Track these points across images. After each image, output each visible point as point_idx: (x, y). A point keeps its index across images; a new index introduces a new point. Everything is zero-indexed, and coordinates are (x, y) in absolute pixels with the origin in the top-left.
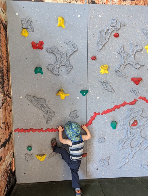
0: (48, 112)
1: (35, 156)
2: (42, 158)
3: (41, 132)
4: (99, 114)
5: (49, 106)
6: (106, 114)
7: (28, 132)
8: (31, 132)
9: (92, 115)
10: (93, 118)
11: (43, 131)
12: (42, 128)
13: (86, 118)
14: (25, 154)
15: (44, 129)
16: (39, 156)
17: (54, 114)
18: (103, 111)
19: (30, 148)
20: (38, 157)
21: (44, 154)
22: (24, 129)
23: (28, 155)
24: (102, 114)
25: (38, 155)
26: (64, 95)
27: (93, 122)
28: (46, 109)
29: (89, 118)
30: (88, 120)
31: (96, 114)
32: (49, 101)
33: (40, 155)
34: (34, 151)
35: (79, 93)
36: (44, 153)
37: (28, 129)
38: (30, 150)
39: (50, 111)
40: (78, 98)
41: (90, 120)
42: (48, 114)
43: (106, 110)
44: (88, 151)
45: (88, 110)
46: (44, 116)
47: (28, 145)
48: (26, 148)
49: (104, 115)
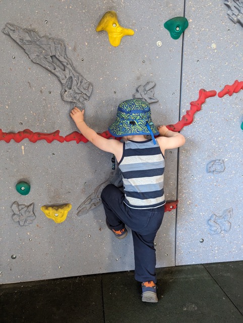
1: (39, 208)
2: (60, 215)
3: (56, 142)
4: (213, 94)
6: (230, 96)
7: (18, 141)
8: (26, 141)
9: (195, 97)
10: (196, 107)
11: (61, 140)
12: (58, 132)
13: (178, 104)
14: (10, 204)
15: (63, 133)
16: (50, 209)
17: (90, 90)
18: (223, 87)
19: (23, 186)
20: (47, 212)
21: (66, 205)
22: (4, 131)
23: (20, 207)
24: (221, 95)
25: (47, 207)
26: (119, 29)
27: (198, 116)
29: (186, 107)
30: (184, 112)
31: (205, 95)
32: (75, 49)
33: (52, 206)
34: (38, 196)
36: (64, 202)
37: (16, 131)
38: (26, 192)
39: (80, 78)
41: (187, 112)
43: (231, 83)
44: (180, 195)
45: (183, 81)
46: (62, 96)
47: (20, 177)
48: (12, 188)
49: (226, 96)
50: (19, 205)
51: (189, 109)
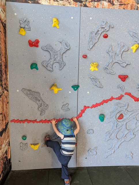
0: (42, 105)
1: (29, 145)
2: (36, 147)
3: (36, 123)
4: (89, 107)
5: (43, 99)
6: (95, 108)
7: (23, 123)
8: (26, 123)
9: (83, 108)
10: (83, 111)
11: (37, 122)
12: (36, 120)
13: (77, 111)
14: (20, 143)
15: (38, 120)
16: (33, 145)
17: (47, 107)
18: (92, 105)
19: (24, 137)
20: (31, 146)
21: (38, 144)
22: (19, 120)
23: (23, 144)
24: (91, 108)
25: (32, 144)
26: (57, 89)
27: (83, 115)
28: (40, 101)
29: (79, 111)
30: (79, 113)
31: (86, 108)
32: (43, 95)
33: (33, 144)
34: (29, 140)
35: (71, 88)
37: (23, 120)
38: (25, 139)
39: (44, 103)
40: (70, 92)
41: (80, 113)
42: (42, 106)
43: (95, 104)
44: (78, 141)
45: (78, 103)
46: (38, 109)
47: (23, 134)
48: (21, 138)
49: (93, 108)
50: (23, 143)
51: (80, 112)
